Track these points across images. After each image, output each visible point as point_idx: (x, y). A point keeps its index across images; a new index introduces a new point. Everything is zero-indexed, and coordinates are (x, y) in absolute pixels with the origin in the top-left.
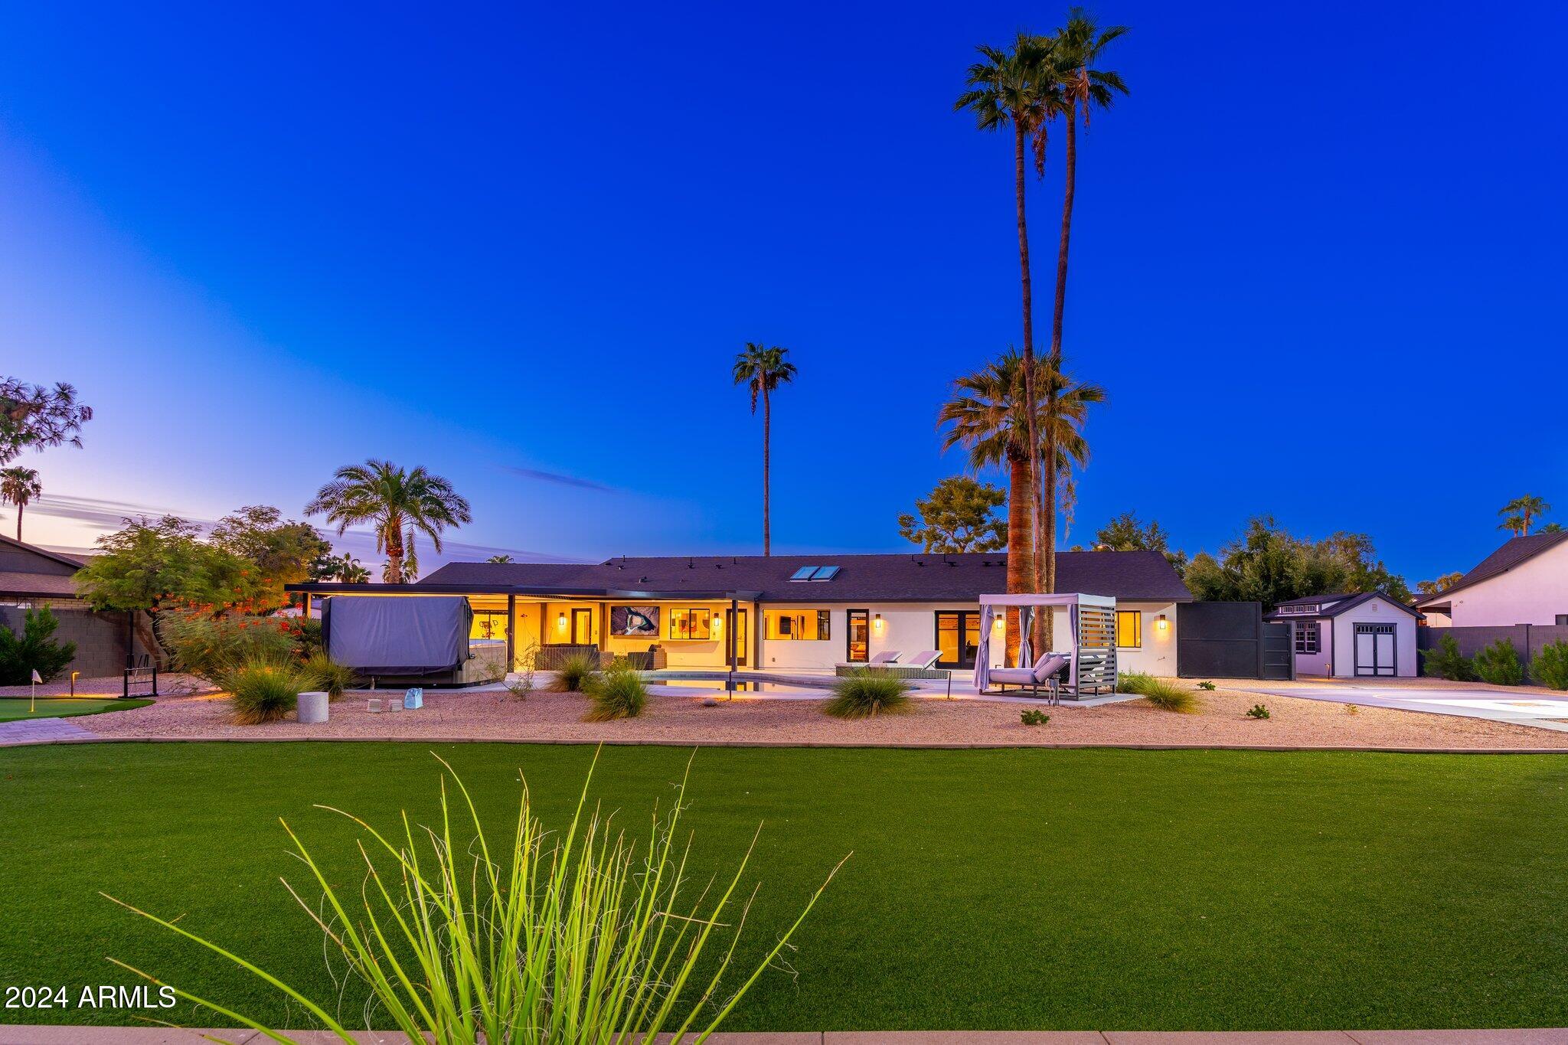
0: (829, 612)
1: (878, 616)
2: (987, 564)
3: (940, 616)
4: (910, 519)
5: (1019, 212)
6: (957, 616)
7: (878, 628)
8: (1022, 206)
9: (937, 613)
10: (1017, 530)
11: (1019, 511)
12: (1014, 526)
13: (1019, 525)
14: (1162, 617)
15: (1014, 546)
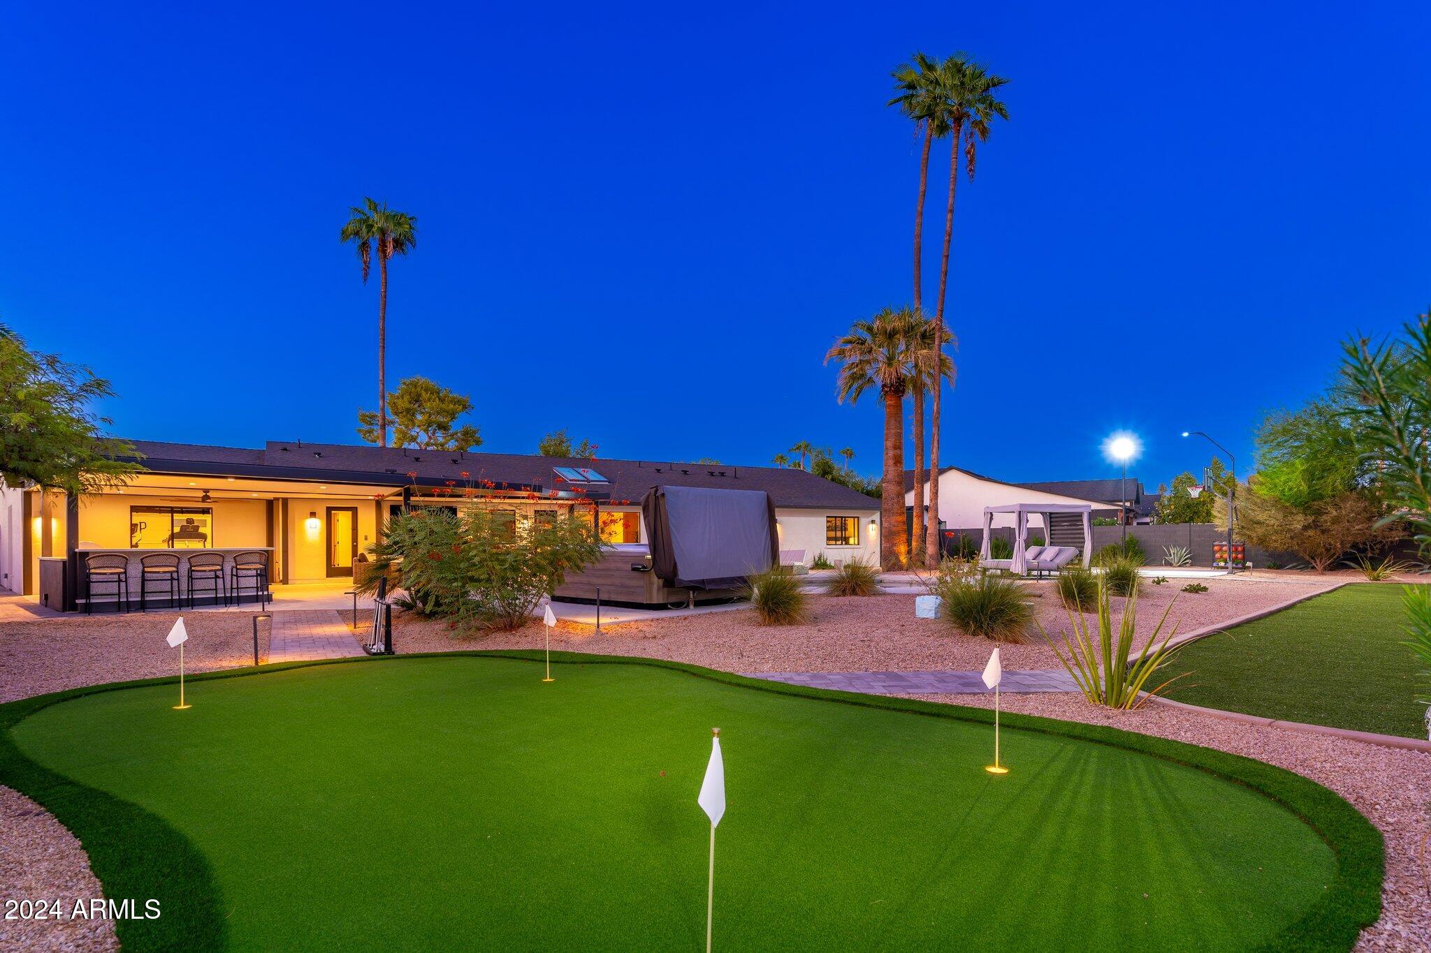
10: (898, 451)
11: (899, 435)
12: (895, 448)
13: (898, 447)
14: (873, 522)
15: (895, 464)
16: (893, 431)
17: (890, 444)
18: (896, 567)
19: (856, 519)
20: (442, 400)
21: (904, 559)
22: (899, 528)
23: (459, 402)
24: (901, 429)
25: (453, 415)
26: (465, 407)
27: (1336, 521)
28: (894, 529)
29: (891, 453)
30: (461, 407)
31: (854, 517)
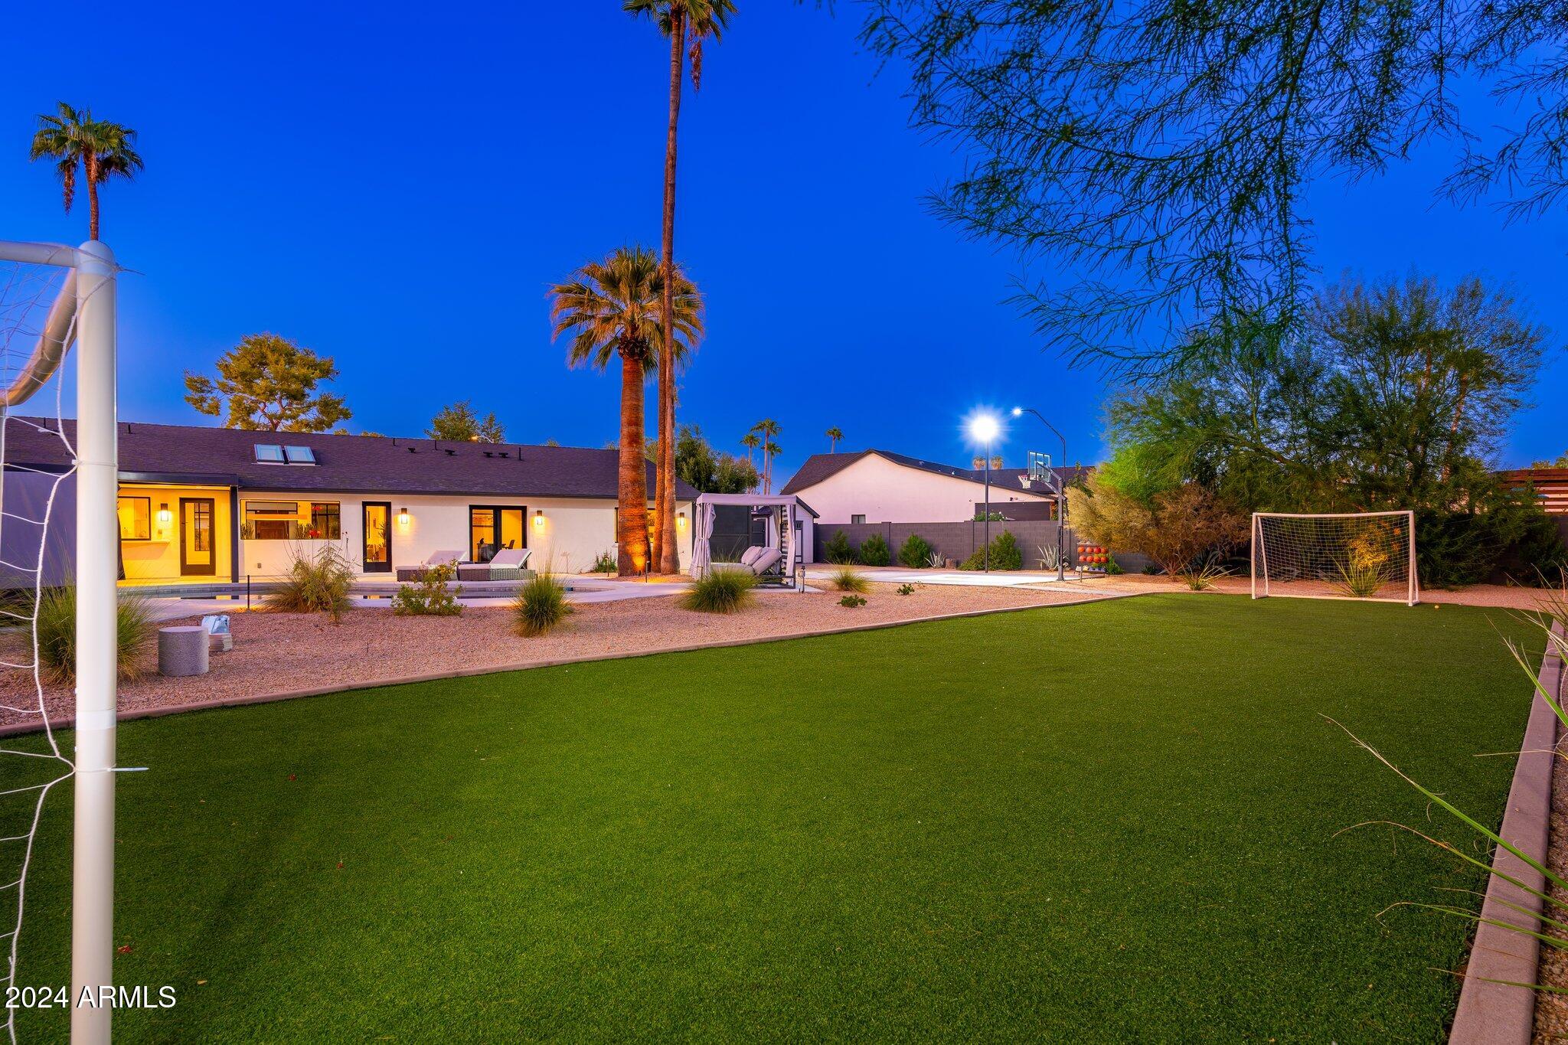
0: (339, 505)
1: (404, 510)
2: (488, 455)
3: (474, 511)
4: (204, 383)
5: (672, 115)
6: (491, 511)
7: (404, 524)
8: (677, 110)
9: (472, 507)
10: (633, 428)
11: (636, 409)
12: (630, 424)
13: (635, 422)
15: (630, 443)
16: (628, 403)
17: (624, 419)
18: (629, 571)
21: (640, 562)
22: (635, 523)
23: (317, 366)
24: (638, 400)
25: (307, 382)
26: (325, 372)
27: (1174, 517)
28: (629, 524)
29: (625, 430)
30: (319, 372)
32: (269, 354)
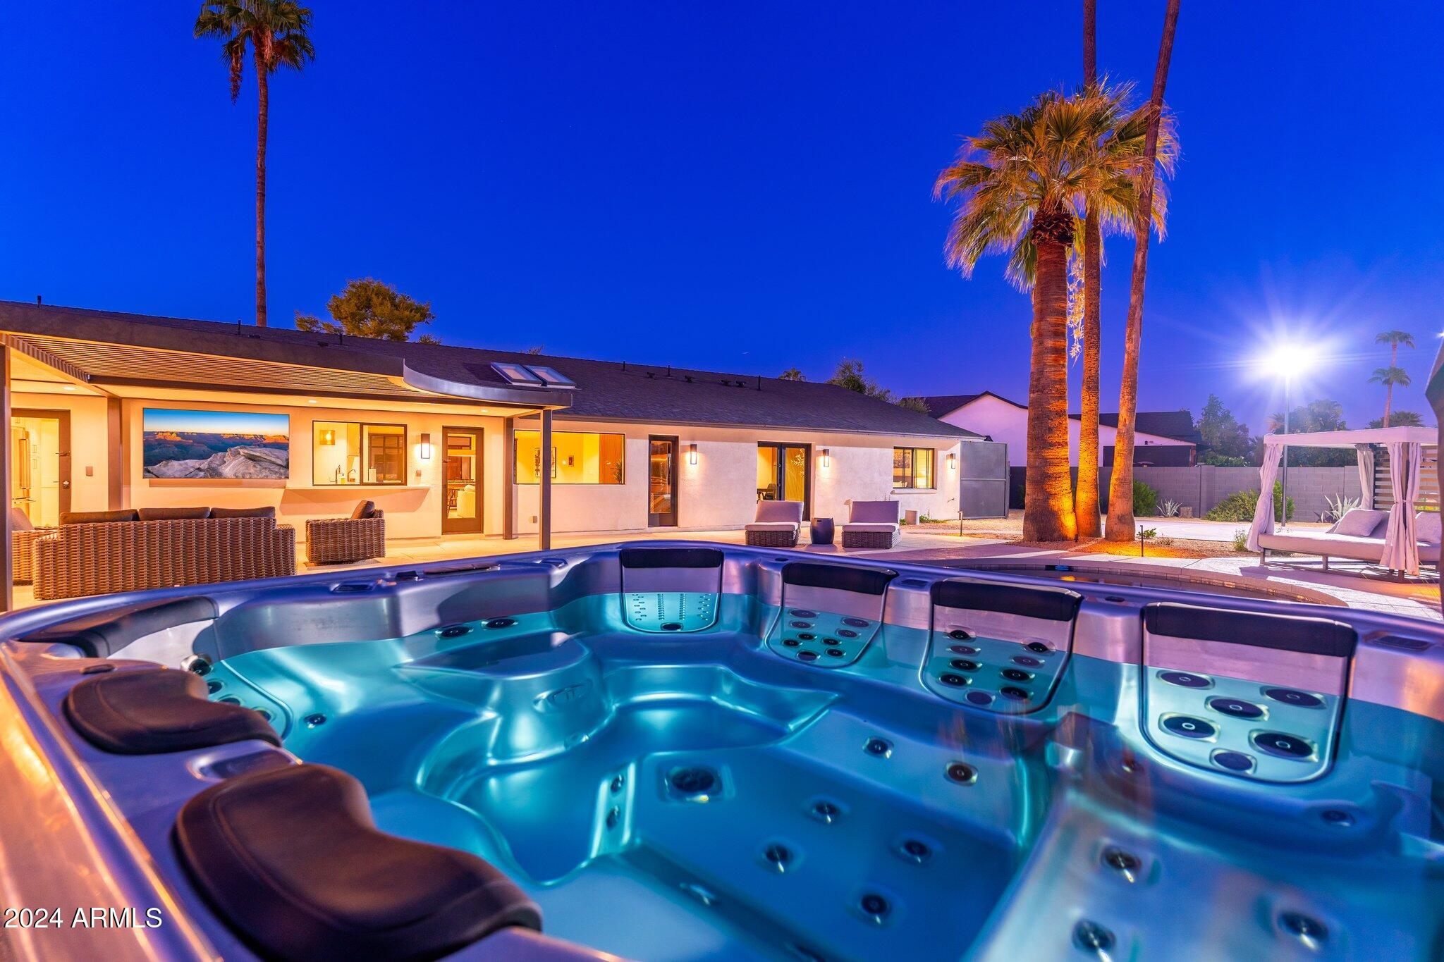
1: (693, 447)
2: (726, 384)
7: (693, 465)
9: (759, 445)
14: (952, 456)
19: (930, 452)
20: (396, 307)
21: (1069, 522)
23: (417, 310)
26: (424, 316)
30: (418, 315)
31: (928, 449)
32: (374, 298)
